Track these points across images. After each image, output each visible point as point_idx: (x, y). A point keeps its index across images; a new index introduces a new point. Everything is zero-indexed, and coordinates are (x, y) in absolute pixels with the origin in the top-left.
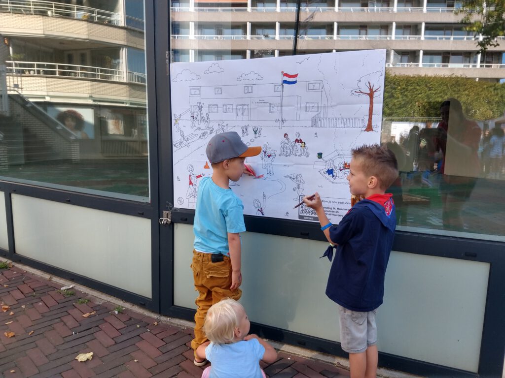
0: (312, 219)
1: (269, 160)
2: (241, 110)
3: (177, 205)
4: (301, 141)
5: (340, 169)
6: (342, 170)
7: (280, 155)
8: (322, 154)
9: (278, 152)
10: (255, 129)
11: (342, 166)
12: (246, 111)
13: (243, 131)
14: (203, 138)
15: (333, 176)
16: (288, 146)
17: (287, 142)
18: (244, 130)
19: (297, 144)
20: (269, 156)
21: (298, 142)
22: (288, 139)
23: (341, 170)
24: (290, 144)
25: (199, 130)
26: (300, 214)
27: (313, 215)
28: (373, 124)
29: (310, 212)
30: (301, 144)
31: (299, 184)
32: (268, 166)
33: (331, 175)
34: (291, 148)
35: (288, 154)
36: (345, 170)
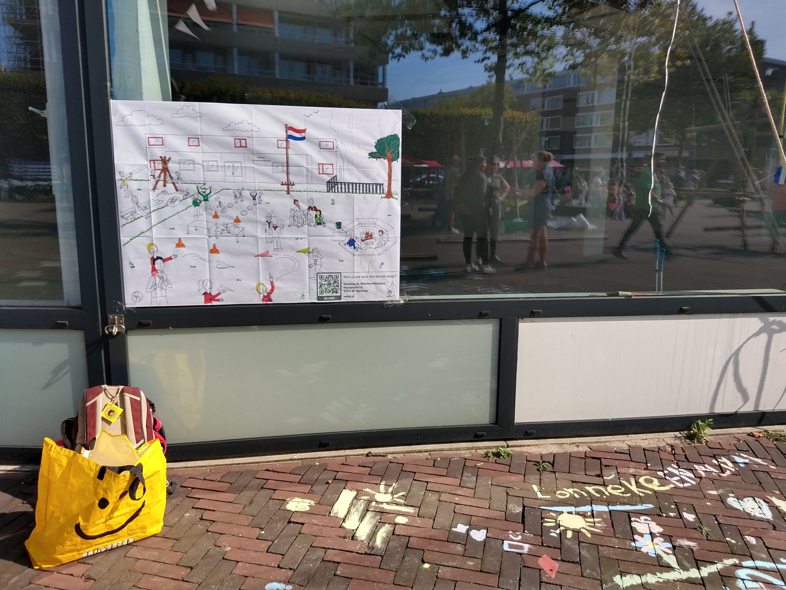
0: (334, 298)
1: (275, 233)
2: (231, 169)
3: (130, 302)
4: (316, 209)
5: (362, 240)
6: (364, 240)
7: (289, 226)
8: (341, 223)
9: (287, 222)
10: (254, 194)
11: (364, 236)
12: (239, 170)
14: (172, 205)
15: (355, 248)
16: (299, 214)
17: (298, 210)
18: (237, 194)
19: (311, 212)
20: (275, 228)
21: (312, 210)
22: (298, 206)
23: (363, 241)
24: (302, 213)
25: (165, 194)
26: (319, 295)
27: (335, 294)
28: (392, 191)
29: (330, 291)
30: (315, 212)
31: (316, 260)
32: (275, 240)
33: (353, 247)
34: (304, 217)
35: (299, 225)
36: (368, 241)
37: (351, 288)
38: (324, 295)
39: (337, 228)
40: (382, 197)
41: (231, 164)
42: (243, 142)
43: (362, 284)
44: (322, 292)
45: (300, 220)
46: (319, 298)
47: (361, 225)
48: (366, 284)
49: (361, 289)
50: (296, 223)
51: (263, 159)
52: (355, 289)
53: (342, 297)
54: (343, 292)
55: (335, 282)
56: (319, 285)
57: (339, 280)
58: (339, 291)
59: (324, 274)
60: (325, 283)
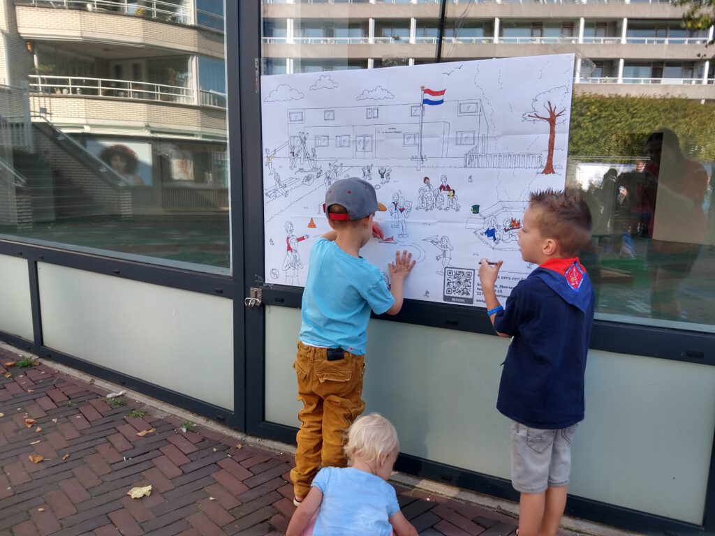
0: (464, 301)
1: (402, 216)
2: (362, 143)
3: (270, 279)
4: (448, 188)
5: (504, 229)
6: (508, 230)
7: (417, 209)
8: (479, 206)
9: (415, 205)
10: (382, 171)
11: (508, 224)
12: (369, 144)
13: (364, 173)
14: (307, 183)
15: (495, 239)
16: (429, 195)
17: (428, 189)
18: (366, 171)
19: (443, 192)
20: (402, 210)
21: (444, 190)
22: (428, 184)
23: (506, 230)
24: (431, 192)
25: (302, 172)
26: (446, 294)
27: (465, 296)
28: (554, 164)
29: (460, 292)
30: (448, 192)
31: (445, 251)
32: (400, 226)
33: (492, 238)
34: (434, 198)
35: (429, 208)
36: (513, 231)
38: (453, 295)
39: (474, 213)
40: (538, 173)
41: (362, 138)
42: (376, 112)
44: (449, 291)
45: (429, 202)
46: (446, 298)
47: (505, 210)
50: (424, 205)
51: (394, 131)
53: (475, 301)
54: (475, 294)
55: (466, 280)
56: (446, 282)
57: (472, 278)
58: (471, 293)
59: (453, 270)
60: (454, 280)
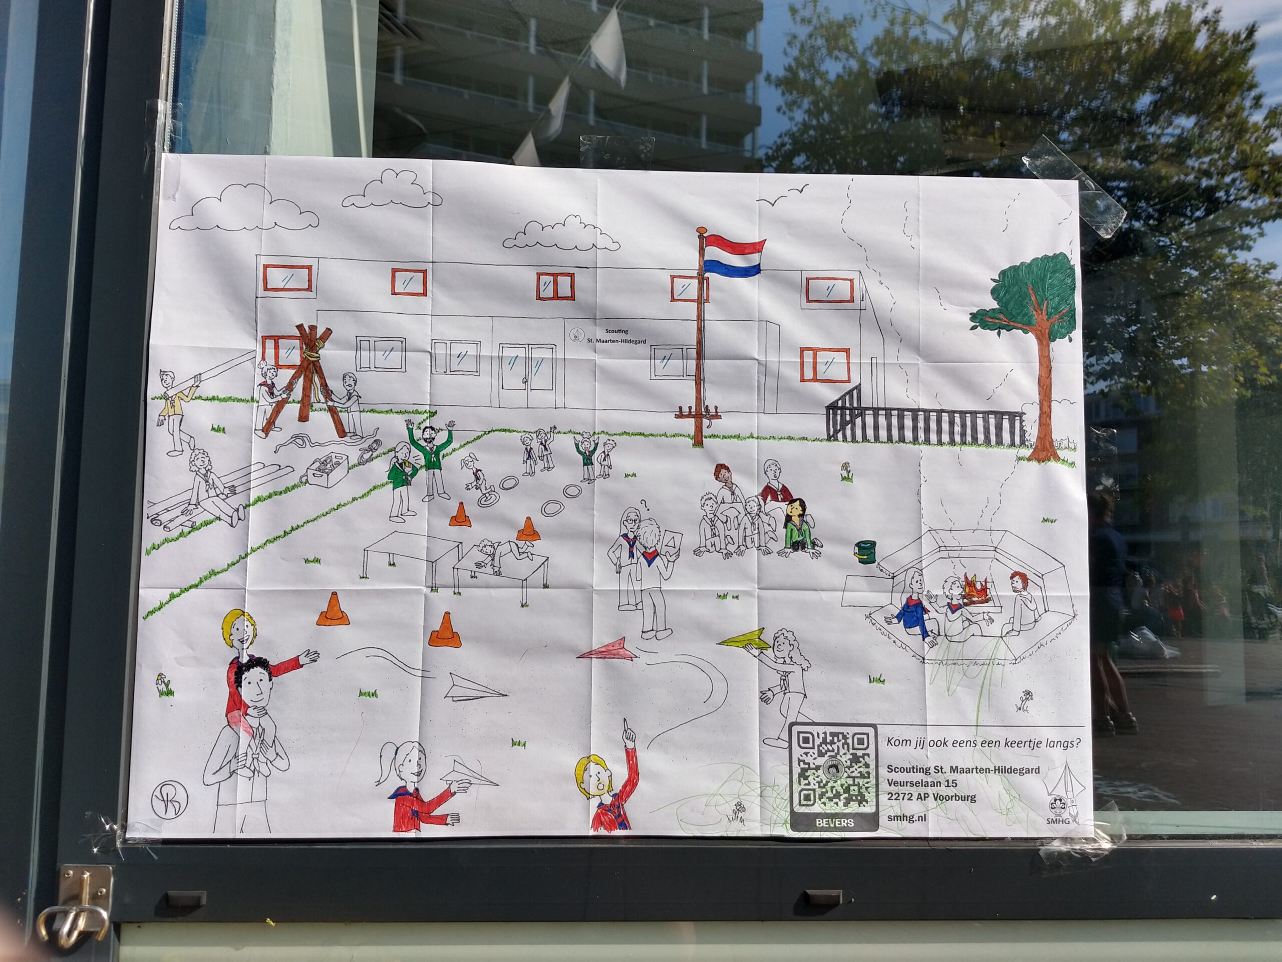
0: (852, 823)
2: (520, 368)
4: (786, 496)
5: (949, 605)
6: (959, 607)
7: (697, 552)
8: (873, 544)
9: (691, 539)
10: (587, 446)
11: (957, 592)
12: (546, 369)
15: (925, 634)
17: (728, 497)
18: (535, 445)
19: (771, 505)
20: (650, 558)
21: (775, 499)
22: (729, 484)
23: (954, 608)
24: (740, 507)
25: (301, 446)
26: (798, 809)
27: (854, 808)
28: (1056, 435)
29: (838, 795)
30: (783, 505)
31: (786, 674)
32: (647, 601)
33: (917, 630)
34: (746, 521)
35: (732, 548)
36: (971, 609)
37: (917, 784)
38: (817, 808)
39: (862, 561)
40: (1020, 459)
41: (521, 353)
42: (565, 282)
43: (954, 770)
44: (807, 798)
45: (733, 533)
46: (797, 821)
47: (945, 554)
48: (969, 771)
49: (951, 791)
50: (719, 542)
51: (623, 336)
52: (931, 790)
53: (883, 820)
54: (883, 798)
55: (855, 759)
56: (797, 770)
57: (871, 750)
58: (870, 796)
59: (814, 729)
60: (821, 761)
